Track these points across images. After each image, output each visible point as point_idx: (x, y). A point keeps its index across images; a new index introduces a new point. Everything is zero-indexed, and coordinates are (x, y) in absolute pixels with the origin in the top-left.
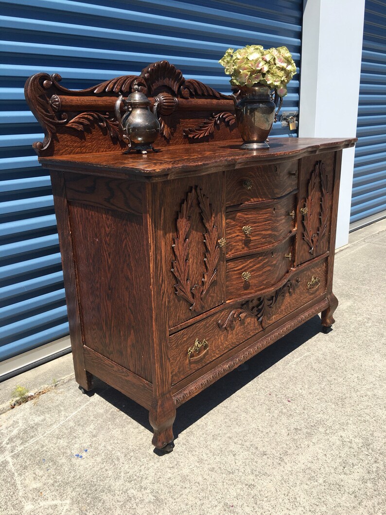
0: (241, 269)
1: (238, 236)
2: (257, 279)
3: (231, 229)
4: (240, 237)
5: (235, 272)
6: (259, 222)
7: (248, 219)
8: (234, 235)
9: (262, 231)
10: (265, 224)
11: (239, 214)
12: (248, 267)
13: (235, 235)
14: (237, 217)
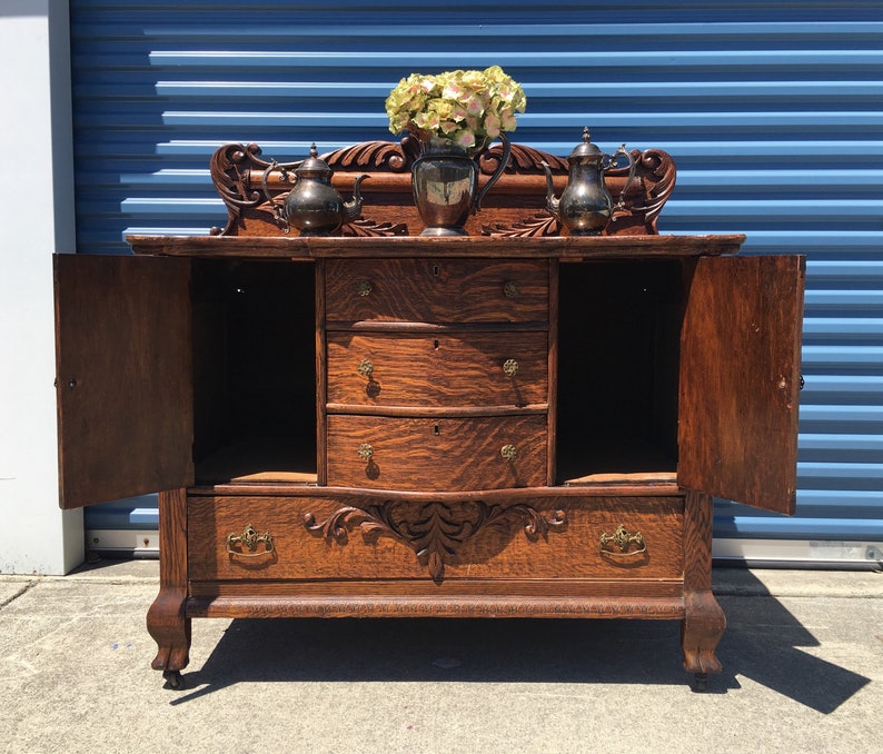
0: (362, 437)
1: (353, 375)
2: (395, 466)
3: (340, 361)
4: (358, 379)
5: (351, 440)
6: (396, 360)
7: (373, 350)
8: (345, 372)
9: (404, 377)
10: (411, 366)
11: (356, 338)
12: (376, 437)
13: (350, 372)
14: (352, 343)
